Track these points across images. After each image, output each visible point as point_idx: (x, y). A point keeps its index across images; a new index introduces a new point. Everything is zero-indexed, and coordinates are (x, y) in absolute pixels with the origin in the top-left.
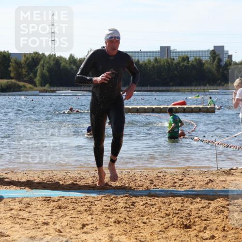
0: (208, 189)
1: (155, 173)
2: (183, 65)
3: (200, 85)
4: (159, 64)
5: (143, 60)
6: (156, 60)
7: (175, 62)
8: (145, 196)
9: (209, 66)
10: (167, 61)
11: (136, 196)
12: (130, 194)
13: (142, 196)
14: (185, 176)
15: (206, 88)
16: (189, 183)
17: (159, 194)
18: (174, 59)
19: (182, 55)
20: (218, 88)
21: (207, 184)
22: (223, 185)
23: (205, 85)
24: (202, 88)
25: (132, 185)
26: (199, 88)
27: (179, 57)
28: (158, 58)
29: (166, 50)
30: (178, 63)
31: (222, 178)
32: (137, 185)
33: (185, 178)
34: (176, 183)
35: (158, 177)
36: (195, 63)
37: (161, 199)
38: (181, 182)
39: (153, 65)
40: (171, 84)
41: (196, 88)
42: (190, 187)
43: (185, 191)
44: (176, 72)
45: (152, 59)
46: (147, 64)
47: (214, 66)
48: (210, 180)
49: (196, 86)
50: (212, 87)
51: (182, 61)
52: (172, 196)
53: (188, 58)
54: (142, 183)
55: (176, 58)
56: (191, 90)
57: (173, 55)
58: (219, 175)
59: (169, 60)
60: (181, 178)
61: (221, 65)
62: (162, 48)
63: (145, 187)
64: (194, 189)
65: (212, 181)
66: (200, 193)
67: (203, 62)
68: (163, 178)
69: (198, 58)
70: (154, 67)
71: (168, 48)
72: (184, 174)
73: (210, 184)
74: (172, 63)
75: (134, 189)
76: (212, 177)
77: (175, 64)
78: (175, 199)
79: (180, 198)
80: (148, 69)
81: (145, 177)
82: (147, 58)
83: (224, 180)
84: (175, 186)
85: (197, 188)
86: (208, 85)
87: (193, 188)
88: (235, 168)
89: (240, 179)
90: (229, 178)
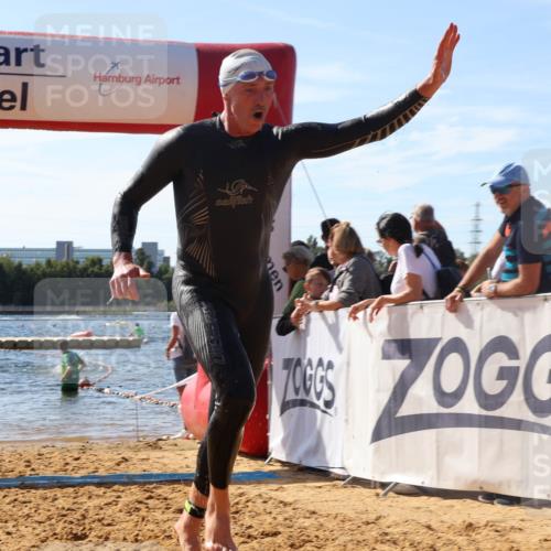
0: (118, 473)
1: (36, 449)
2: (93, 271)
5: (27, 263)
6: (49, 262)
7: (80, 266)
8: (15, 487)
10: (68, 265)
13: (10, 488)
14: (84, 452)
16: (89, 464)
17: (39, 484)
18: (78, 262)
19: (91, 255)
21: (118, 464)
22: (143, 466)
27: (86, 259)
28: (52, 260)
29: (65, 247)
30: (84, 268)
31: (143, 455)
33: (84, 457)
34: (67, 464)
35: (40, 455)
37: (41, 492)
38: (77, 462)
39: (44, 271)
42: (91, 470)
43: (82, 477)
45: (43, 261)
46: (35, 270)
48: (123, 458)
51: (91, 266)
53: (100, 261)
54: (12, 466)
55: (81, 260)
57: (76, 255)
58: (139, 450)
59: (71, 264)
60: (76, 456)
62: (60, 244)
63: (16, 472)
64: (97, 474)
65: (127, 460)
66: (105, 480)
68: (48, 456)
71: (70, 244)
72: (83, 450)
73: (123, 465)
74: (75, 268)
76: (127, 454)
78: (65, 490)
79: (71, 490)
81: (18, 456)
82: (34, 260)
83: (145, 457)
84: (66, 470)
85: (102, 472)
87: (94, 472)
88: (164, 437)
89: (171, 455)
90: (154, 454)
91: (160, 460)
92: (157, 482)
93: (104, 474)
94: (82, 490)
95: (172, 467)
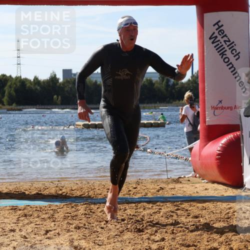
0: (159, 196)
3: (151, 103)
9: (159, 86)
11: (95, 204)
12: (90, 202)
13: (100, 204)
14: (139, 185)
15: (156, 105)
16: (142, 191)
20: (167, 105)
21: (158, 191)
22: (172, 192)
23: (156, 103)
24: (153, 105)
25: (91, 193)
26: (150, 105)
31: (171, 186)
32: (95, 194)
33: (139, 187)
34: (130, 191)
36: (146, 83)
38: (135, 190)
41: (148, 105)
42: (143, 194)
43: (138, 198)
47: (163, 86)
48: (161, 188)
49: (148, 103)
50: (162, 105)
52: (127, 203)
54: (100, 192)
56: (144, 107)
58: (169, 183)
60: (135, 186)
61: (169, 85)
63: (103, 195)
64: (147, 196)
65: (163, 189)
66: (151, 200)
67: (154, 82)
69: (148, 78)
72: (138, 183)
73: (161, 192)
75: (93, 197)
76: (163, 185)
78: (130, 205)
79: (134, 205)
81: (103, 186)
83: (173, 187)
84: (130, 194)
85: (150, 195)
86: (158, 102)
87: (145, 195)
88: (182, 176)
89: (187, 186)
90: (178, 186)
91: (182, 189)
92: (181, 201)
93: (151, 196)
94: (140, 205)
95: (189, 193)
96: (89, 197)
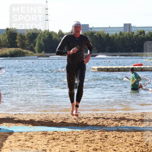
1: (121, 115)
2: (141, 37)
4: (123, 36)
5: (111, 34)
6: (121, 33)
8: (115, 131)
10: (129, 34)
11: (108, 131)
12: (104, 130)
13: (113, 131)
17: (125, 130)
18: (134, 33)
19: (140, 30)
25: (105, 123)
27: (137, 31)
28: (122, 32)
29: (128, 26)
30: (137, 36)
32: (109, 123)
36: (149, 36)
37: (126, 133)
39: (119, 37)
40: (132, 50)
44: (135, 42)
45: (118, 33)
46: (115, 37)
49: (150, 52)
51: (140, 34)
52: (134, 131)
53: (144, 32)
55: (135, 32)
56: (147, 55)
57: (133, 30)
59: (131, 34)
60: (140, 118)
62: (125, 25)
63: (114, 124)
69: (151, 32)
70: (119, 38)
71: (130, 25)
72: (142, 116)
74: (132, 35)
75: (107, 126)
77: (135, 36)
78: (137, 133)
79: (140, 133)
80: (115, 40)
82: (114, 32)
84: (136, 124)
96: (104, 125)
